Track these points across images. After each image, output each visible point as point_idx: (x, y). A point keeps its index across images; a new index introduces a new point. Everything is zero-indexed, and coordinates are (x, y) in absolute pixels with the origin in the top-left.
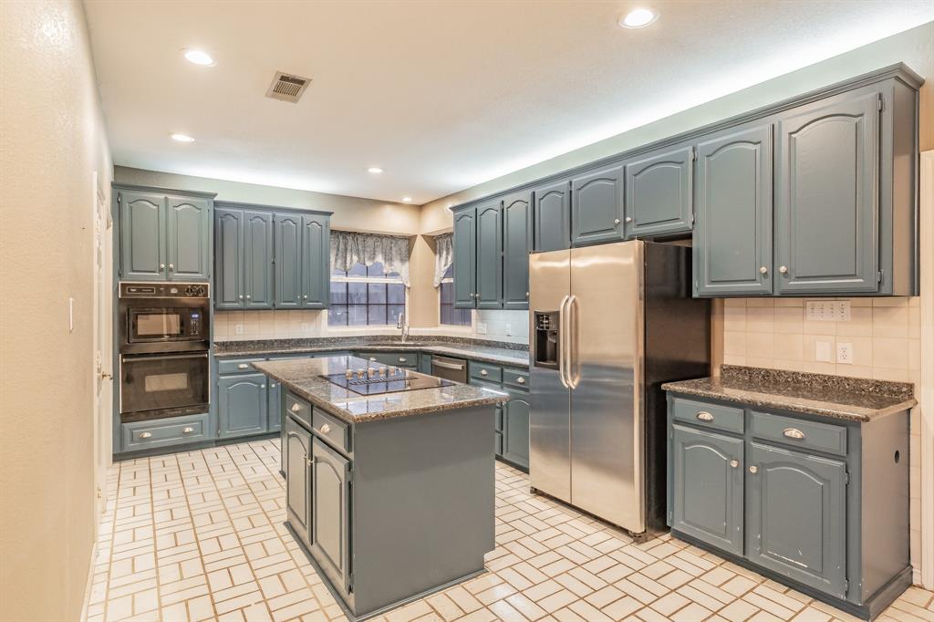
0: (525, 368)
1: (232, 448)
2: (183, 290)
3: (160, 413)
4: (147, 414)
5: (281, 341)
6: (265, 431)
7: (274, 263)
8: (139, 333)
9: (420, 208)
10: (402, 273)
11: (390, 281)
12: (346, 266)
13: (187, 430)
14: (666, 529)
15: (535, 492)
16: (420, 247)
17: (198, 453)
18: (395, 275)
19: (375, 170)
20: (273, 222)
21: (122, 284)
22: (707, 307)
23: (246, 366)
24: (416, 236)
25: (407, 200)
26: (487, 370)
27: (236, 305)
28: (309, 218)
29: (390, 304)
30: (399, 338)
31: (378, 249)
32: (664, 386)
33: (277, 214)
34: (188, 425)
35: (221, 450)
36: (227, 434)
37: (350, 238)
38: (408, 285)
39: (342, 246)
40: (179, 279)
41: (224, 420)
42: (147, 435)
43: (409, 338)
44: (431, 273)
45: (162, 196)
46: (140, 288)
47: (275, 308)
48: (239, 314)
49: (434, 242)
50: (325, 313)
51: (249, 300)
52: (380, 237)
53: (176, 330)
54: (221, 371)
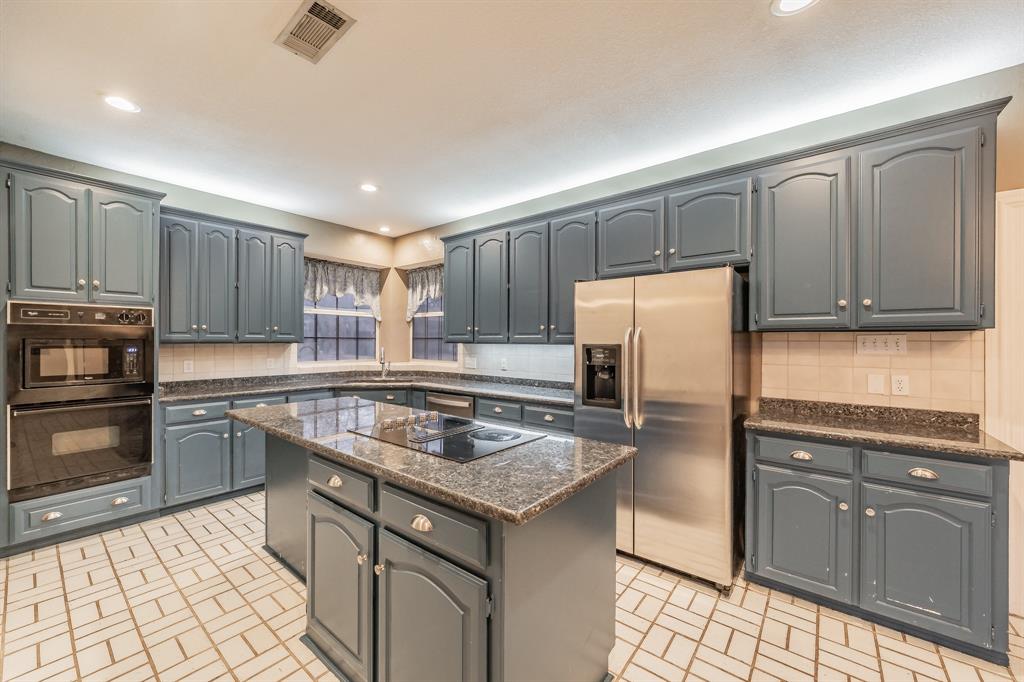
0: (570, 407)
1: (183, 516)
2: (113, 317)
3: (77, 483)
4: (55, 487)
5: (243, 380)
6: (228, 490)
7: (237, 287)
8: (42, 374)
9: (394, 241)
10: (371, 306)
11: (360, 314)
12: (315, 297)
13: (119, 501)
16: (393, 279)
17: (135, 529)
18: (366, 308)
19: (369, 188)
20: (237, 239)
21: (12, 305)
23: (203, 412)
24: (389, 269)
25: (385, 230)
26: (500, 407)
27: (187, 336)
28: (279, 239)
29: (359, 339)
30: (379, 374)
31: (350, 281)
32: (747, 425)
33: (242, 230)
34: (121, 495)
35: (168, 521)
36: (176, 499)
37: (320, 266)
38: (379, 319)
39: (311, 275)
40: (106, 301)
41: (173, 480)
42: (52, 516)
43: (390, 373)
44: (403, 307)
45: (82, 188)
46: (43, 311)
47: (237, 341)
48: (188, 348)
49: (409, 276)
50: (294, 347)
51: (205, 330)
52: (351, 267)
53: (102, 369)
54: (168, 421)
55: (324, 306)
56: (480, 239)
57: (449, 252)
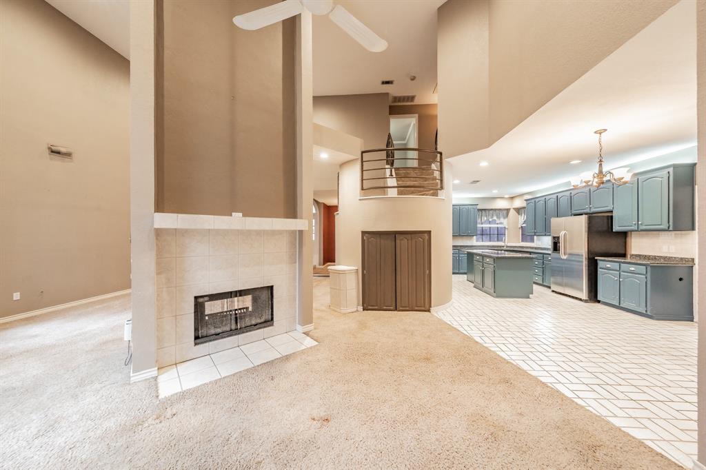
0: (549, 254)
7: (459, 222)
9: (512, 198)
10: (504, 223)
11: (499, 226)
12: (481, 222)
14: (599, 302)
15: (553, 291)
16: (512, 213)
18: (501, 223)
22: (624, 235)
24: (510, 209)
25: (506, 196)
28: (470, 207)
29: (500, 234)
31: (494, 215)
32: (596, 258)
37: (483, 211)
38: (507, 227)
39: (480, 214)
43: (507, 247)
44: (518, 223)
47: (460, 236)
49: (518, 210)
50: (475, 237)
52: (495, 210)
55: (492, 224)
56: (537, 200)
57: (528, 204)
